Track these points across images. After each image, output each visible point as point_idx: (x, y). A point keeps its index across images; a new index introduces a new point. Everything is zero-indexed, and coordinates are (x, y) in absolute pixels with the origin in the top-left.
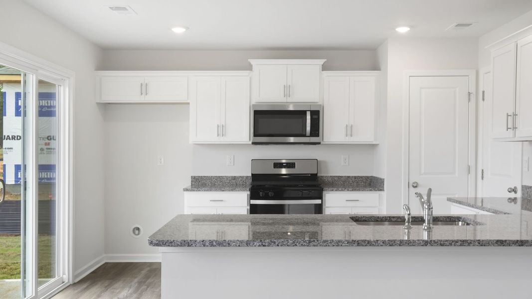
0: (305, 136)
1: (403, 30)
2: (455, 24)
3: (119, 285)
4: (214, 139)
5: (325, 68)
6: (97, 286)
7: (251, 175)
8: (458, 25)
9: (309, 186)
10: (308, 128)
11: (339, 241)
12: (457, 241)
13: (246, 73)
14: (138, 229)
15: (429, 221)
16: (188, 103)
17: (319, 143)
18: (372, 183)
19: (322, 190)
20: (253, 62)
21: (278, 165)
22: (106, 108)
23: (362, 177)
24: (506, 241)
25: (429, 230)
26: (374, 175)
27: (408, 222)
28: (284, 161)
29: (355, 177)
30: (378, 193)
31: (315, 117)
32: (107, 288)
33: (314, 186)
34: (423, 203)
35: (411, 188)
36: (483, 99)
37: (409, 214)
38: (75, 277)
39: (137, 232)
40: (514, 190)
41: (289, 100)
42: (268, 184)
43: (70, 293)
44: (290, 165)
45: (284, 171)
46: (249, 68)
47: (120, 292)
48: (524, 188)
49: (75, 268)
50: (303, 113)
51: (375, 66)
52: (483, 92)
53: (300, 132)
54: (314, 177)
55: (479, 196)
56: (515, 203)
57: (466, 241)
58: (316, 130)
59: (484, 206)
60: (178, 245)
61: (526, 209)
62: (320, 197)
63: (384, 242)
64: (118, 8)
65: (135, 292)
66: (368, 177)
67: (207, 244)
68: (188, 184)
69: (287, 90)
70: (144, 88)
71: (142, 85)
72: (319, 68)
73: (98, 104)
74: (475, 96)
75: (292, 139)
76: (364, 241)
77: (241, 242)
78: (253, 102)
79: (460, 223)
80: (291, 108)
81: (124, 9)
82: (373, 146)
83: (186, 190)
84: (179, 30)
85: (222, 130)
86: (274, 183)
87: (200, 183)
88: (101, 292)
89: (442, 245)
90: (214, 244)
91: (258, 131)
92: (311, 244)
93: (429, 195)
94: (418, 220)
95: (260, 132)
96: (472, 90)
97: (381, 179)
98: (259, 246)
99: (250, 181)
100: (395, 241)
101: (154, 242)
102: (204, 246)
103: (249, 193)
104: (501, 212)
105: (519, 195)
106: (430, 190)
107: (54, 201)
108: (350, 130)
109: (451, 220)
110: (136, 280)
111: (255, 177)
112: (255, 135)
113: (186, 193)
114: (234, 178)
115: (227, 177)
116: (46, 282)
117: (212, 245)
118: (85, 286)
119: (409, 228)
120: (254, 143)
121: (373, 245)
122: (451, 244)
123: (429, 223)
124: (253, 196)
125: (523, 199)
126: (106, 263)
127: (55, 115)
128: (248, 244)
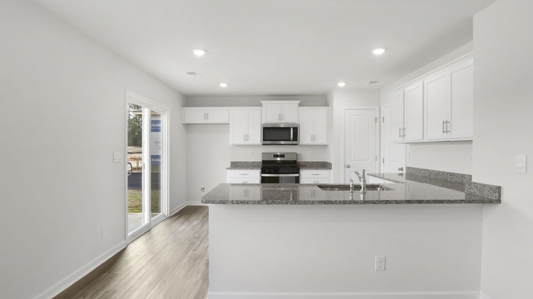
0: (290, 140)
1: (341, 85)
2: (369, 81)
3: (193, 218)
4: (242, 142)
5: (300, 105)
6: (182, 218)
7: (261, 161)
8: (371, 82)
9: (292, 167)
10: (292, 136)
11: (313, 201)
12: (383, 201)
13: (259, 108)
14: (204, 189)
15: (364, 187)
16: (229, 124)
17: (297, 144)
18: (325, 166)
19: (299, 169)
20: (263, 102)
21: (276, 156)
22: (188, 126)
23: (320, 162)
24: (411, 201)
25: (364, 193)
26: (326, 161)
27: (352, 189)
28: (279, 154)
29: (316, 162)
30: (329, 170)
31: (295, 130)
32: (187, 219)
33: (295, 167)
34: (360, 178)
35: (346, 168)
36: (384, 121)
37: (352, 185)
38: (171, 213)
39: (203, 190)
40: (402, 169)
41: (282, 122)
42: (270, 166)
43: (169, 221)
44: (282, 156)
45: (279, 159)
46: (261, 105)
47: (193, 222)
48: (407, 168)
49: (171, 209)
50: (289, 128)
51: (326, 103)
52: (383, 118)
53: (287, 139)
54: (295, 162)
55: (382, 172)
56: (402, 176)
57: (388, 201)
58: (296, 138)
59: (385, 177)
60: (217, 203)
61: (408, 179)
62: (298, 173)
63: (340, 202)
64: (191, 73)
65: (201, 222)
66: (322, 162)
67: (235, 202)
68: (229, 165)
69: (281, 116)
70: (206, 116)
71: (205, 114)
72: (297, 105)
73: (183, 124)
74: (379, 120)
75: (283, 142)
76: (328, 201)
77: (255, 201)
78: (263, 123)
79: (379, 188)
80: (282, 126)
81: (194, 73)
82: (325, 146)
83: (228, 169)
84: (223, 85)
85: (246, 137)
86: (273, 165)
87: (235, 165)
88: (184, 222)
89: (374, 203)
90: (239, 202)
91: (265, 138)
92: (297, 203)
93: (364, 173)
94: (357, 187)
95: (266, 139)
96: (378, 116)
97: (330, 163)
98: (266, 204)
99: (261, 164)
100: (346, 201)
101: (204, 201)
102: (233, 203)
103: (260, 170)
104: (400, 182)
105: (404, 172)
106: (364, 170)
107: (160, 173)
108: (313, 138)
109: (374, 187)
110: (202, 216)
111: (264, 162)
112: (264, 140)
113: (228, 171)
114: (253, 162)
115: (249, 162)
116: (157, 214)
117: (238, 203)
118: (176, 218)
119: (352, 192)
120: (263, 144)
121: (334, 204)
122: (379, 203)
123: (364, 189)
124: (263, 172)
125: (407, 174)
126: (187, 206)
127: (160, 131)
128: (259, 202)
